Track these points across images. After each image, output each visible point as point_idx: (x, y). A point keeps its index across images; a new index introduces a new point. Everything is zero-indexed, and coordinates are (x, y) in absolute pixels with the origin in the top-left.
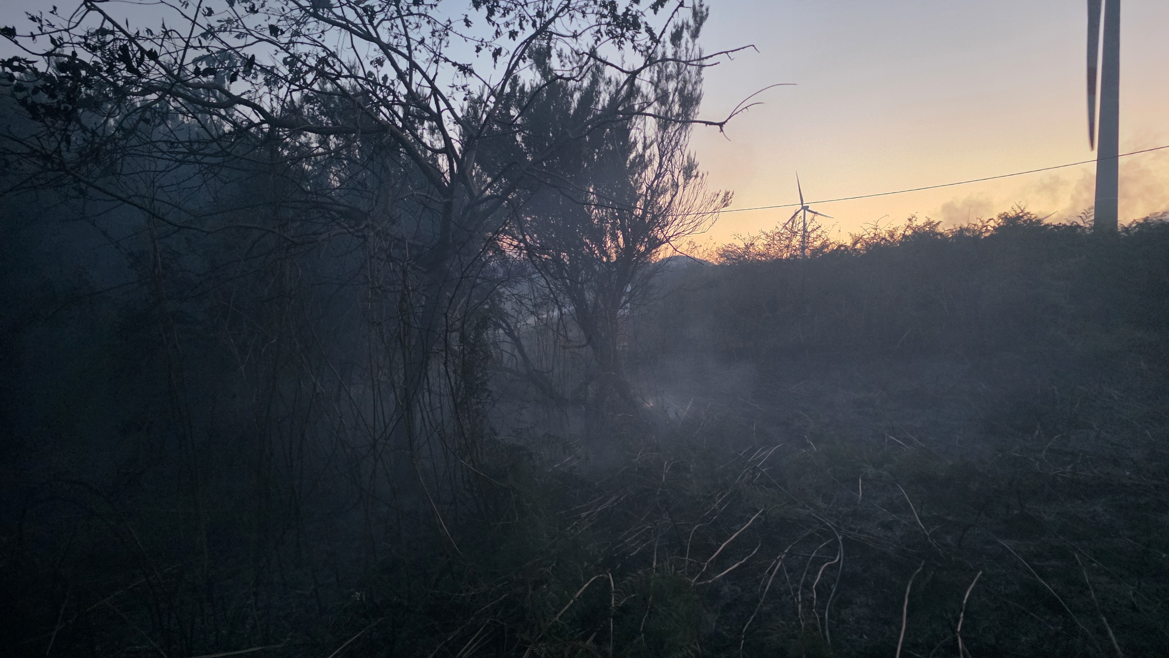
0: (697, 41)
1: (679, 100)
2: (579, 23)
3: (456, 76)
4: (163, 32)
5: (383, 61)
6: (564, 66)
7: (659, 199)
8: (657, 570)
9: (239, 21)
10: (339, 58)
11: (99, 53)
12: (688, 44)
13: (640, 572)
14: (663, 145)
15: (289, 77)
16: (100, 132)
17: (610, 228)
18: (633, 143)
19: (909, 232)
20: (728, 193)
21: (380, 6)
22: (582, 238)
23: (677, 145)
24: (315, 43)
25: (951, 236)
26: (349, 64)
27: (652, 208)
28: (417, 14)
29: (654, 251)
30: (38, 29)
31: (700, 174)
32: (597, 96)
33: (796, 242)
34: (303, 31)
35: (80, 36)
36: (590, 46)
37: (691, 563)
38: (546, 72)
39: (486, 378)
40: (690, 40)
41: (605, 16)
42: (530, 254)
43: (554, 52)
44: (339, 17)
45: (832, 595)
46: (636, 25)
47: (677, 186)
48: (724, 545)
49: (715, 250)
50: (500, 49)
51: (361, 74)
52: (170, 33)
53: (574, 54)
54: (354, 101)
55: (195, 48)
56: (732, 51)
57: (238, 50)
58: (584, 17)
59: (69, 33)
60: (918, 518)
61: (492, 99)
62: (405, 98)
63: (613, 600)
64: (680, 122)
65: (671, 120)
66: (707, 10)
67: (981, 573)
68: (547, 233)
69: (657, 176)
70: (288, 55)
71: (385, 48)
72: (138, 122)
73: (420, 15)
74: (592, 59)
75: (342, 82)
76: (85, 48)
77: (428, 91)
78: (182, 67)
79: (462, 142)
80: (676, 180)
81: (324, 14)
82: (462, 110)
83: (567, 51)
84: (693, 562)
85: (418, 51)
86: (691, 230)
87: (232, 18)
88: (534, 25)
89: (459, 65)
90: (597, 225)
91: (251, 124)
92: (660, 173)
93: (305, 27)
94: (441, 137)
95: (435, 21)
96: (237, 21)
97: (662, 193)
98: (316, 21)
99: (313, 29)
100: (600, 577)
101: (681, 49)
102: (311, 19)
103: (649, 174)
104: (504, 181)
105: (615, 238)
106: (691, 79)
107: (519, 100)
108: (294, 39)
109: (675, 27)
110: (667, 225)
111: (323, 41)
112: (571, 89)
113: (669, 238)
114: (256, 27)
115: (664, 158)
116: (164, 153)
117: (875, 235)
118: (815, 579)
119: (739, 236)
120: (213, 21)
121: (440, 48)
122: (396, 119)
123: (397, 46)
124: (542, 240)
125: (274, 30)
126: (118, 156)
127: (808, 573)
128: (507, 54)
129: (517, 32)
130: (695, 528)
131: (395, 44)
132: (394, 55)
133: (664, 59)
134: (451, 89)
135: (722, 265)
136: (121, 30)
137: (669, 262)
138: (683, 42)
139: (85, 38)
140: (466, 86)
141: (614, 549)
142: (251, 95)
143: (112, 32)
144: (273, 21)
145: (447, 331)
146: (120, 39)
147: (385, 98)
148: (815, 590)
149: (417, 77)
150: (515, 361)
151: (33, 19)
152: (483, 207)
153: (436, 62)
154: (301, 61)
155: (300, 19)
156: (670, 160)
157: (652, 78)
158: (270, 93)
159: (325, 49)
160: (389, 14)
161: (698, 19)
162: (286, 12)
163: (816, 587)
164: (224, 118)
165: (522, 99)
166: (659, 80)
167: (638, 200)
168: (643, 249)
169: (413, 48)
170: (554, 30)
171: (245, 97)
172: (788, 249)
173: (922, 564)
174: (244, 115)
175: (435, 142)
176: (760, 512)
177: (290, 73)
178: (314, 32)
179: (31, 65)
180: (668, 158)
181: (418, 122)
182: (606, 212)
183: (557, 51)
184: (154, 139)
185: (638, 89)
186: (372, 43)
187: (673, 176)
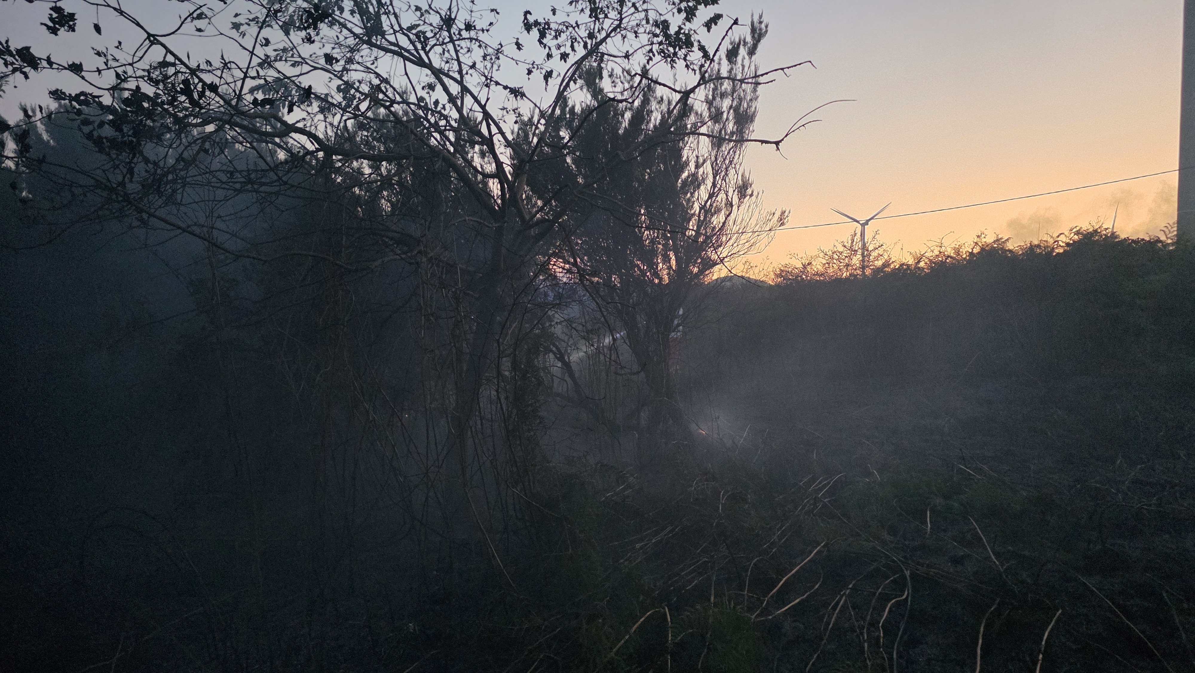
0: (754, 57)
1: (735, 118)
2: (632, 43)
3: (507, 100)
4: (221, 63)
5: (435, 86)
6: (615, 86)
7: (713, 219)
8: (715, 605)
9: (294, 50)
10: (392, 84)
11: (161, 86)
12: (745, 61)
13: (698, 607)
14: (717, 164)
15: (343, 104)
16: (161, 164)
17: (662, 249)
18: (685, 162)
19: (976, 250)
20: (785, 212)
21: (432, 31)
22: (633, 260)
23: (731, 164)
24: (368, 70)
25: (1021, 252)
26: (400, 89)
27: (705, 229)
28: (468, 39)
29: (707, 272)
30: (104, 64)
31: (755, 194)
32: (648, 115)
33: (856, 260)
34: (357, 57)
35: (144, 70)
36: (642, 65)
37: (749, 597)
38: (597, 92)
39: (537, 405)
40: (747, 57)
41: (657, 36)
42: (582, 277)
43: (605, 74)
44: (392, 44)
45: (900, 633)
46: (689, 44)
47: (732, 205)
48: (784, 579)
49: (771, 270)
50: (552, 71)
51: (413, 99)
52: (229, 65)
53: (625, 73)
54: (406, 127)
55: (253, 78)
56: (788, 68)
57: (294, 79)
58: (636, 37)
59: (133, 67)
60: (991, 553)
61: (543, 121)
62: (456, 122)
63: (670, 635)
64: (734, 141)
65: (725, 139)
66: (767, 27)
67: (1060, 611)
68: (598, 256)
69: (711, 196)
70: (341, 82)
71: (437, 73)
72: (198, 153)
73: (471, 39)
74: (644, 79)
75: (396, 108)
76: (148, 81)
77: (480, 116)
78: (240, 97)
79: (513, 166)
80: (730, 200)
81: (377, 41)
82: (512, 133)
83: (618, 71)
84: (753, 597)
85: (469, 75)
86: (746, 250)
87: (287, 46)
88: (585, 46)
89: (510, 88)
90: (649, 246)
91: (308, 152)
92: (713, 193)
93: (358, 54)
94: (492, 160)
95: (486, 44)
96: (292, 50)
97: (715, 213)
98: (369, 48)
99: (367, 56)
100: (656, 611)
101: (737, 66)
102: (365, 46)
103: (703, 193)
104: (554, 204)
105: (666, 259)
106: (746, 97)
107: (569, 121)
108: (348, 66)
109: (731, 43)
110: (720, 246)
111: (376, 67)
112: (622, 109)
113: (724, 259)
114: (311, 56)
115: (718, 178)
116: (224, 183)
117: (940, 253)
118: (882, 616)
119: (796, 256)
120: (270, 51)
121: (492, 72)
122: (447, 143)
123: (448, 71)
124: (592, 263)
125: (329, 59)
126: (179, 186)
127: (874, 609)
128: (558, 76)
129: (569, 54)
130: (754, 561)
131: (446, 69)
132: (446, 80)
133: (719, 78)
134: (501, 112)
135: (778, 286)
136: (183, 63)
137: (723, 283)
138: (739, 58)
139: (149, 72)
140: (517, 109)
141: (670, 582)
142: (305, 123)
143: (174, 65)
144: (328, 49)
145: (499, 357)
146: (182, 73)
147: (436, 123)
148: (882, 628)
149: (468, 101)
150: (565, 385)
151: (99, 54)
152: (533, 232)
153: (487, 86)
154: (355, 88)
155: (354, 47)
156: (724, 179)
157: (707, 96)
158: (325, 121)
159: (378, 75)
160: (441, 39)
161: (756, 36)
162: (340, 40)
163: (882, 625)
164: (280, 146)
165: (572, 120)
166: (714, 98)
167: (690, 220)
168: (696, 270)
169: (464, 72)
170: (605, 51)
171: (300, 125)
172: (847, 269)
173: (997, 602)
174: (299, 143)
175: (485, 166)
176: (822, 545)
177: (344, 100)
178: (368, 59)
179: (97, 99)
180: (721, 177)
181: (469, 146)
182: (658, 234)
183: (609, 71)
184: (212, 169)
185: (691, 108)
186: (423, 69)
187: (727, 196)
